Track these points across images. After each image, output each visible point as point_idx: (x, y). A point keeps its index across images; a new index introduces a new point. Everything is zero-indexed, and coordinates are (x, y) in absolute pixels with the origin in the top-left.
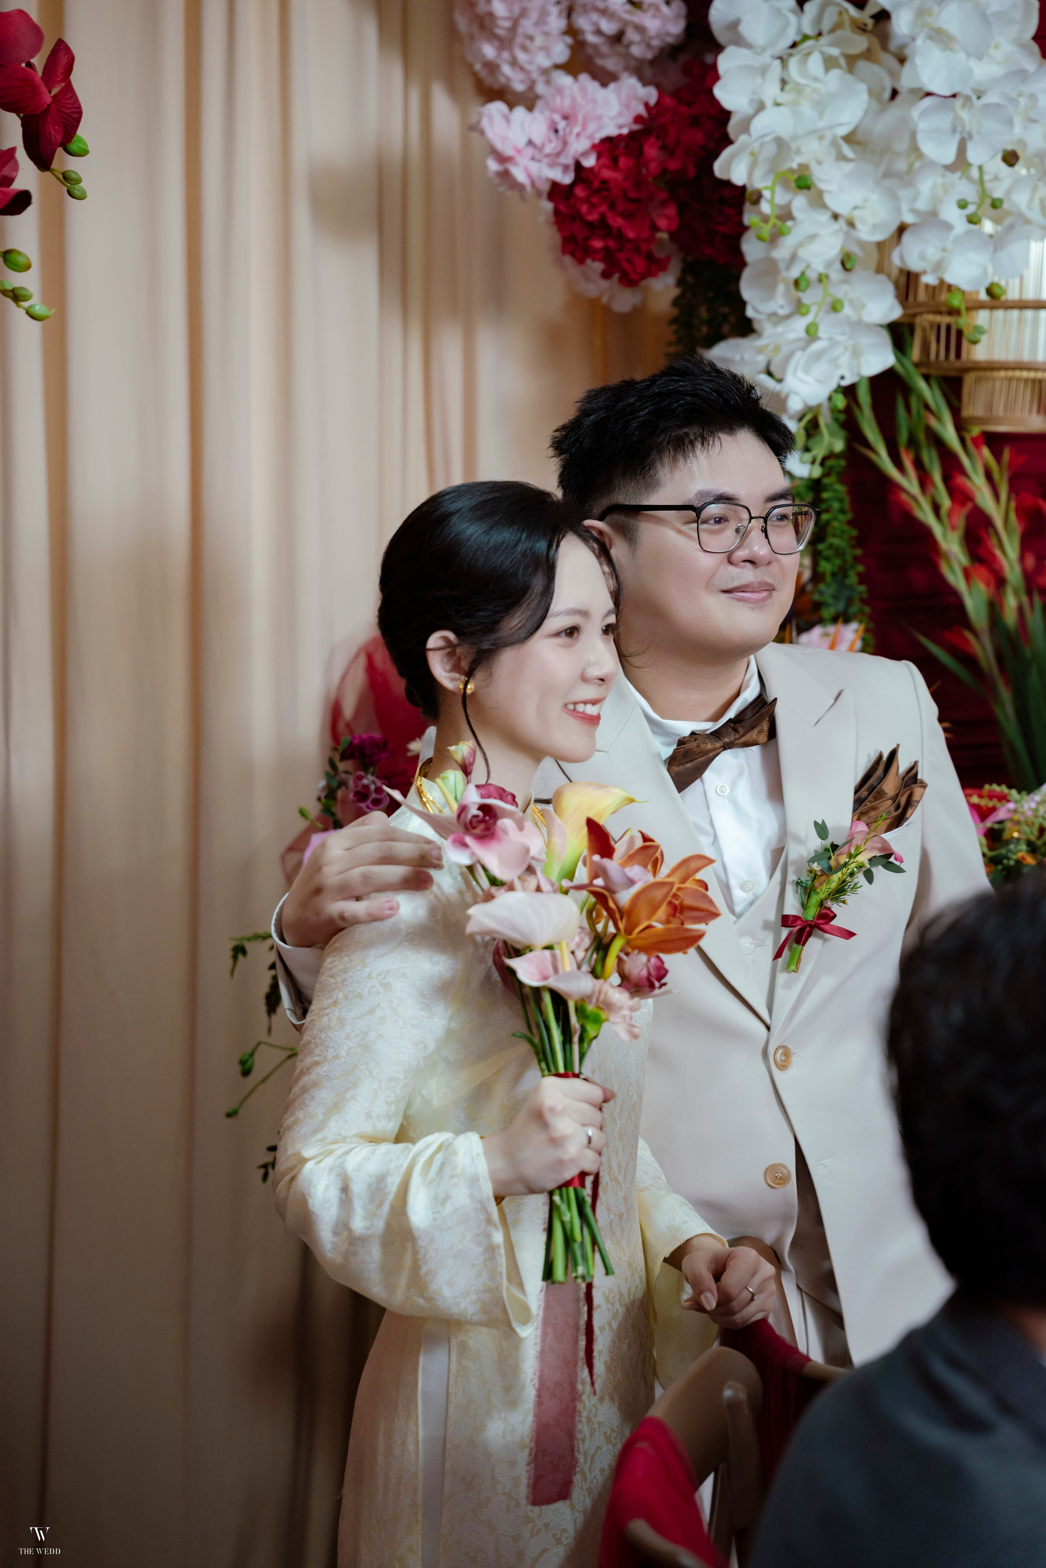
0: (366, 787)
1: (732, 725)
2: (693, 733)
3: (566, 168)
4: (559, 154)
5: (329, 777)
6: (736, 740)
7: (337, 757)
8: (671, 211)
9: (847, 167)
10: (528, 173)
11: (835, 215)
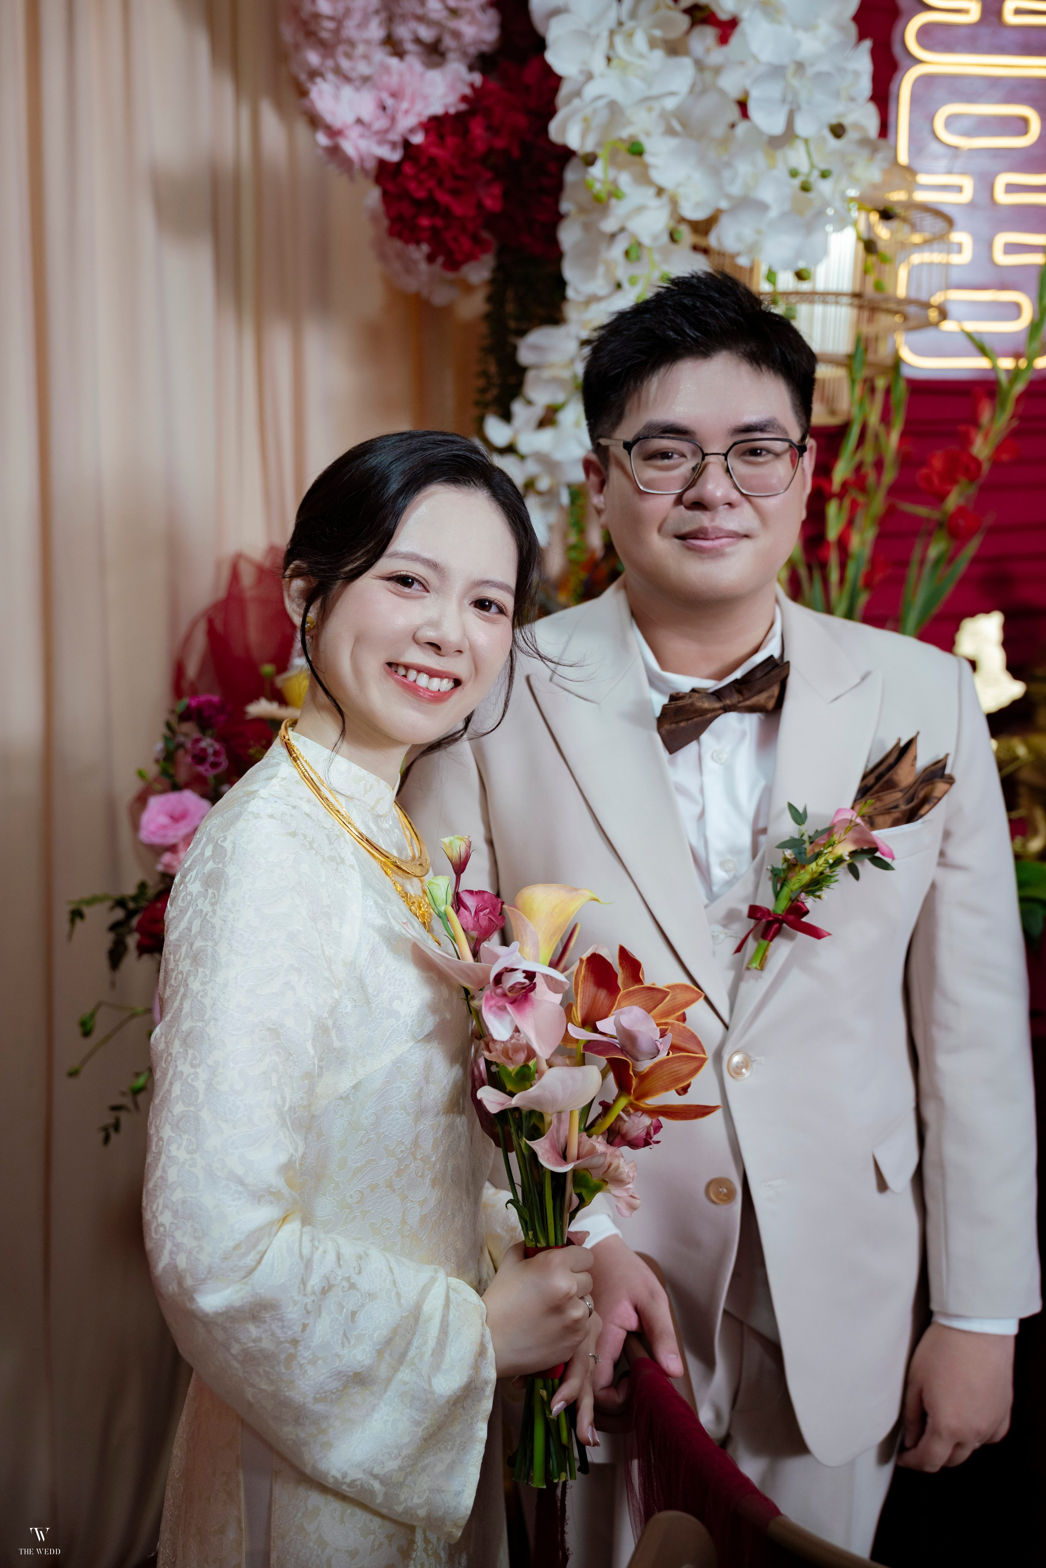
0: (204, 750)
1: (737, 686)
2: (694, 690)
3: (394, 145)
4: (386, 131)
5: (167, 739)
6: (739, 702)
7: (174, 722)
8: (497, 190)
9: (673, 142)
10: (357, 149)
11: (660, 191)
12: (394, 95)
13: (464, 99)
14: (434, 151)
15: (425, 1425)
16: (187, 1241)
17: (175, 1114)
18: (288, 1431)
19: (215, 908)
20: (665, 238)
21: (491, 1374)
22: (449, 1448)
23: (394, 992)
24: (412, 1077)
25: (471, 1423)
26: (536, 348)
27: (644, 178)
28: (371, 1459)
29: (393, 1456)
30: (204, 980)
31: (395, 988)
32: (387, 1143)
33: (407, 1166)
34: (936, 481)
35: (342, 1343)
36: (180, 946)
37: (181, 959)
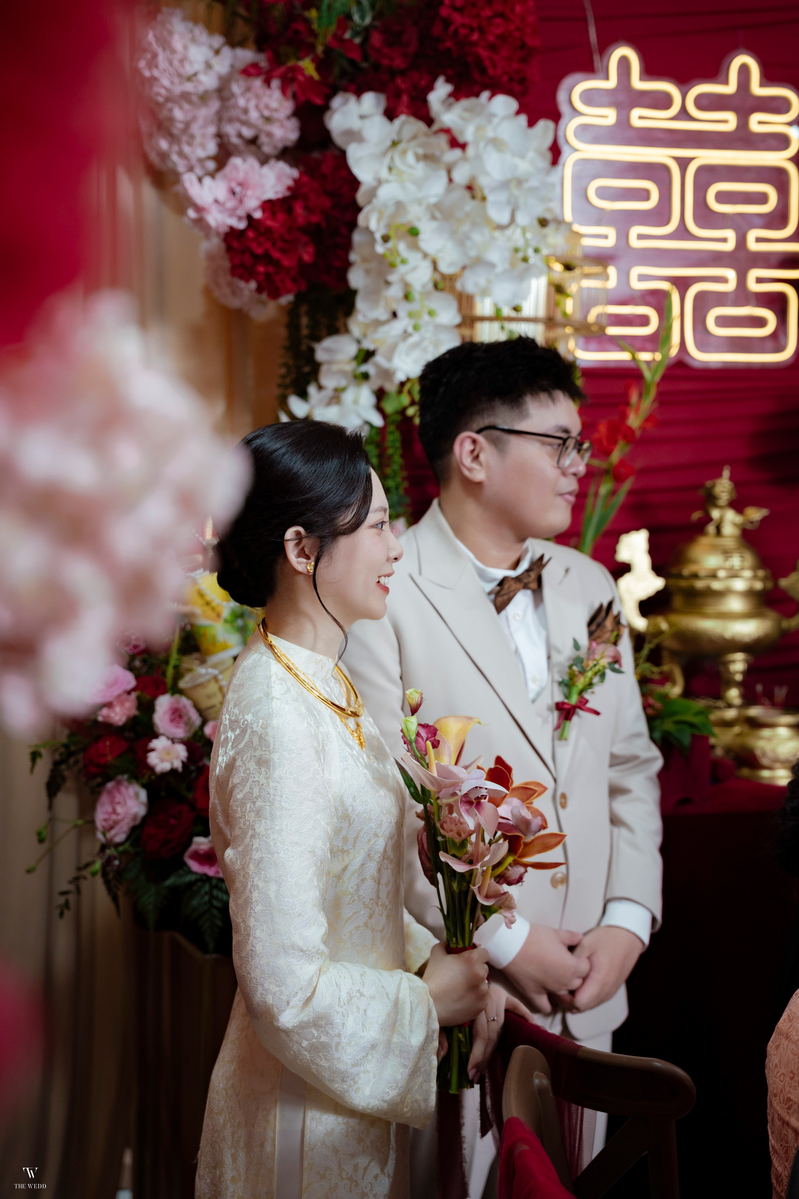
1: (527, 573)
2: (505, 577)
3: (240, 218)
4: (235, 209)
8: (311, 249)
9: (434, 224)
10: (216, 221)
11: (425, 255)
12: (240, 184)
13: (289, 188)
14: (269, 223)
15: (410, 1067)
16: (273, 988)
17: (256, 911)
18: (337, 1086)
19: (268, 781)
20: (430, 286)
21: (436, 1026)
22: (418, 1075)
23: (363, 810)
24: (377, 859)
25: (428, 1057)
26: (328, 350)
27: (415, 247)
28: (382, 1092)
29: (394, 1087)
30: (266, 827)
31: (363, 807)
32: (364, 900)
33: (374, 911)
34: (605, 443)
35: (363, 1029)
36: (245, 804)
37: (247, 812)
